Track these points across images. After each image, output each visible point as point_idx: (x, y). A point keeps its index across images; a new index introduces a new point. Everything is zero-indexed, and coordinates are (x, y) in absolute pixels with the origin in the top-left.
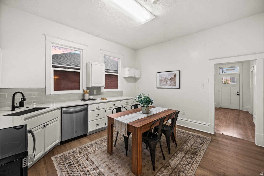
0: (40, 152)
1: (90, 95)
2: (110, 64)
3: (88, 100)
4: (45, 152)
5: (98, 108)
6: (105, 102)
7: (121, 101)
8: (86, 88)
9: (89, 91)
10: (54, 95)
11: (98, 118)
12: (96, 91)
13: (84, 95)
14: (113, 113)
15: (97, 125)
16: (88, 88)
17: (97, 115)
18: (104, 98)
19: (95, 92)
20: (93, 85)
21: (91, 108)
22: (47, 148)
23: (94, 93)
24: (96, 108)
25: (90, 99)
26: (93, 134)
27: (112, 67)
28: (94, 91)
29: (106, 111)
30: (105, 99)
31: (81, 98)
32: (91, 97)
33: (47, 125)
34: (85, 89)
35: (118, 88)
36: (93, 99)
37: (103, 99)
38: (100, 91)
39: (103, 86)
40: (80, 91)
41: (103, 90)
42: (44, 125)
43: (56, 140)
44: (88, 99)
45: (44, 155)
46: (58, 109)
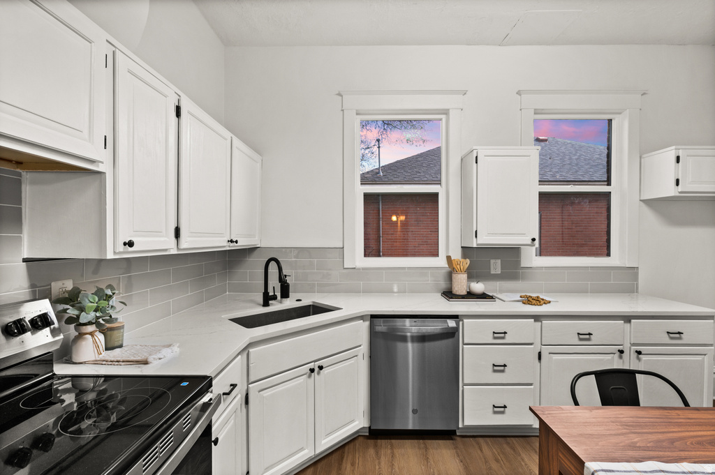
0: (302, 449)
1: (472, 275)
2: (570, 159)
3: (463, 297)
4: (317, 452)
5: (503, 338)
6: (537, 318)
7: (627, 319)
8: (460, 250)
9: (468, 261)
10: (364, 269)
11: (499, 378)
12: (499, 261)
13: (450, 276)
14: (576, 403)
15: (500, 409)
16: (466, 251)
17: (499, 368)
18: (534, 295)
19: (496, 266)
20: (485, 239)
21: (470, 331)
22: (323, 442)
23: (493, 272)
24: (495, 338)
25: (471, 295)
26: (481, 440)
27: (577, 171)
28: (492, 261)
29: (540, 358)
30: (538, 301)
31: (443, 285)
32: (478, 287)
33: (321, 368)
34: (456, 255)
35: (608, 255)
36: (483, 296)
37: (528, 300)
38: (518, 262)
39: (529, 242)
40: (440, 262)
41: (531, 259)
42: (311, 366)
43: (353, 421)
44: (464, 293)
45: (313, 458)
46: (362, 318)
